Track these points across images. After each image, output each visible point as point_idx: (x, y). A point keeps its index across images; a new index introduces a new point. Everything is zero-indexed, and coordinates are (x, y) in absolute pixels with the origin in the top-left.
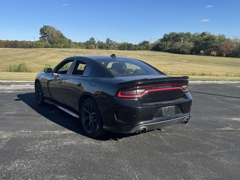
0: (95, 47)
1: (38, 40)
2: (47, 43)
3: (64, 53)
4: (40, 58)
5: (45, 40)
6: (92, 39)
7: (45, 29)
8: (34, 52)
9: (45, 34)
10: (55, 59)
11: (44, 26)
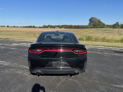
0: (119, 27)
1: (88, 24)
2: (92, 26)
3: (98, 31)
4: (84, 33)
5: (91, 24)
6: (117, 23)
7: (92, 19)
8: (83, 30)
9: (92, 21)
10: (91, 34)
11: (92, 18)
